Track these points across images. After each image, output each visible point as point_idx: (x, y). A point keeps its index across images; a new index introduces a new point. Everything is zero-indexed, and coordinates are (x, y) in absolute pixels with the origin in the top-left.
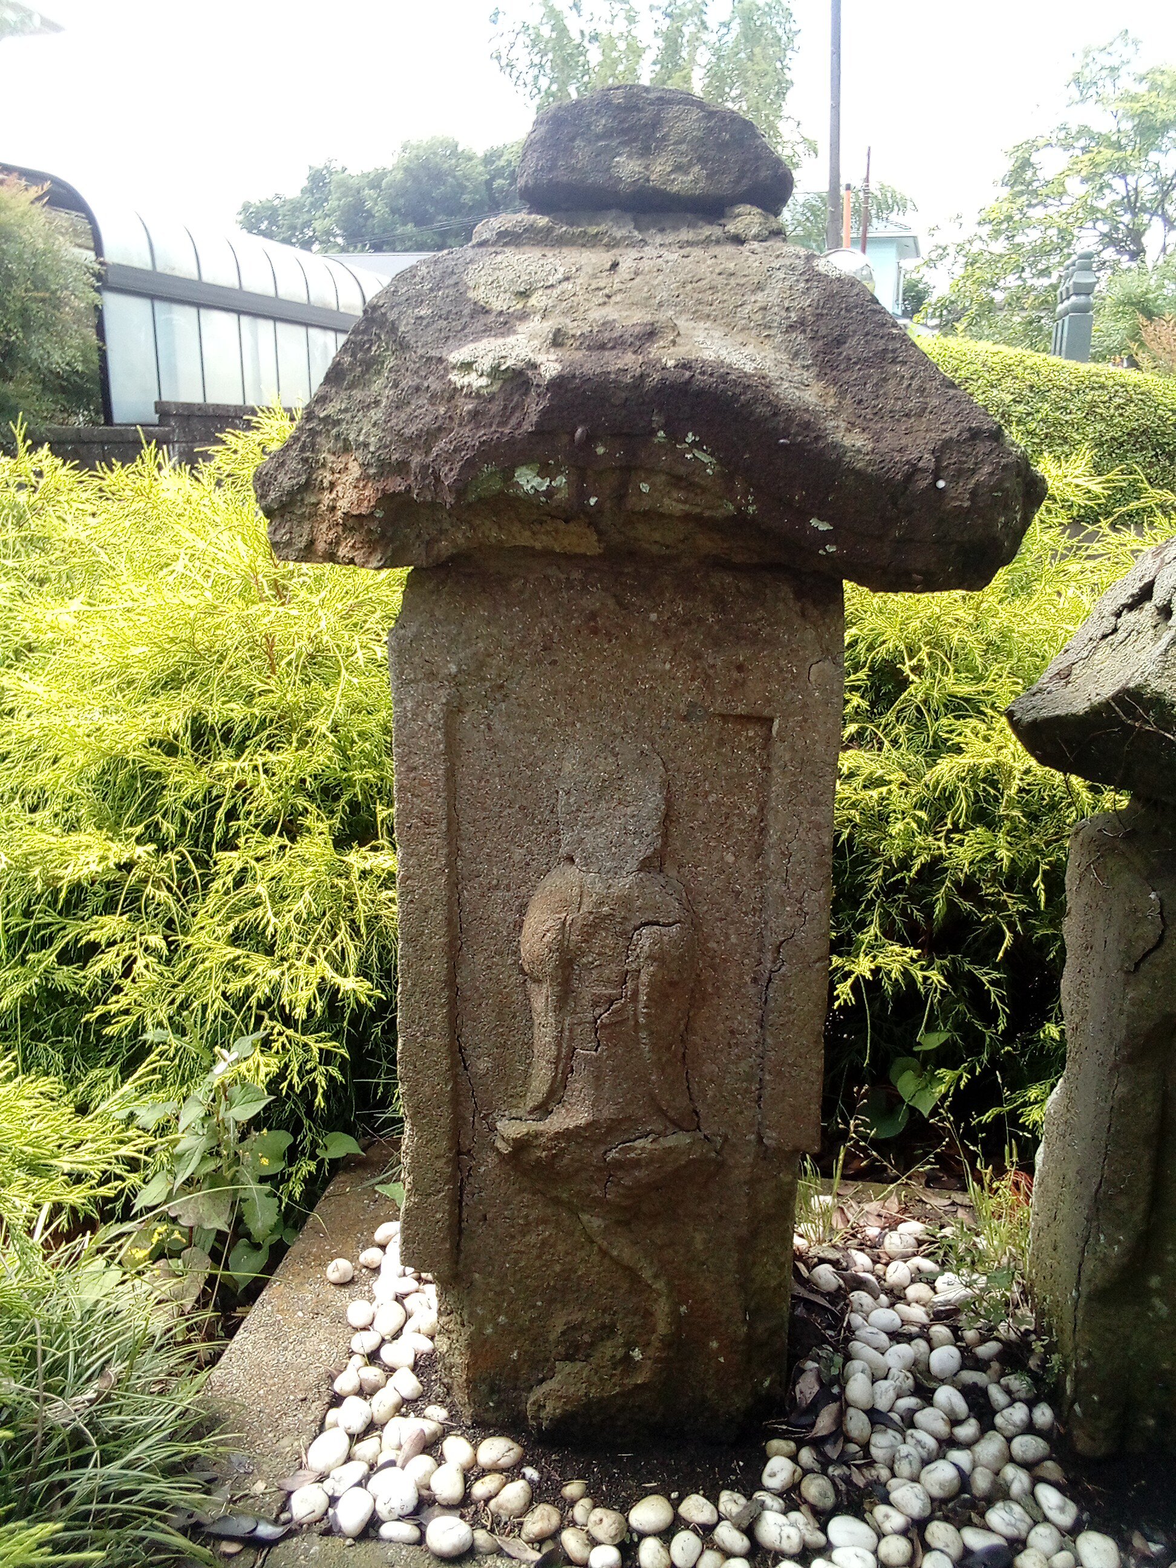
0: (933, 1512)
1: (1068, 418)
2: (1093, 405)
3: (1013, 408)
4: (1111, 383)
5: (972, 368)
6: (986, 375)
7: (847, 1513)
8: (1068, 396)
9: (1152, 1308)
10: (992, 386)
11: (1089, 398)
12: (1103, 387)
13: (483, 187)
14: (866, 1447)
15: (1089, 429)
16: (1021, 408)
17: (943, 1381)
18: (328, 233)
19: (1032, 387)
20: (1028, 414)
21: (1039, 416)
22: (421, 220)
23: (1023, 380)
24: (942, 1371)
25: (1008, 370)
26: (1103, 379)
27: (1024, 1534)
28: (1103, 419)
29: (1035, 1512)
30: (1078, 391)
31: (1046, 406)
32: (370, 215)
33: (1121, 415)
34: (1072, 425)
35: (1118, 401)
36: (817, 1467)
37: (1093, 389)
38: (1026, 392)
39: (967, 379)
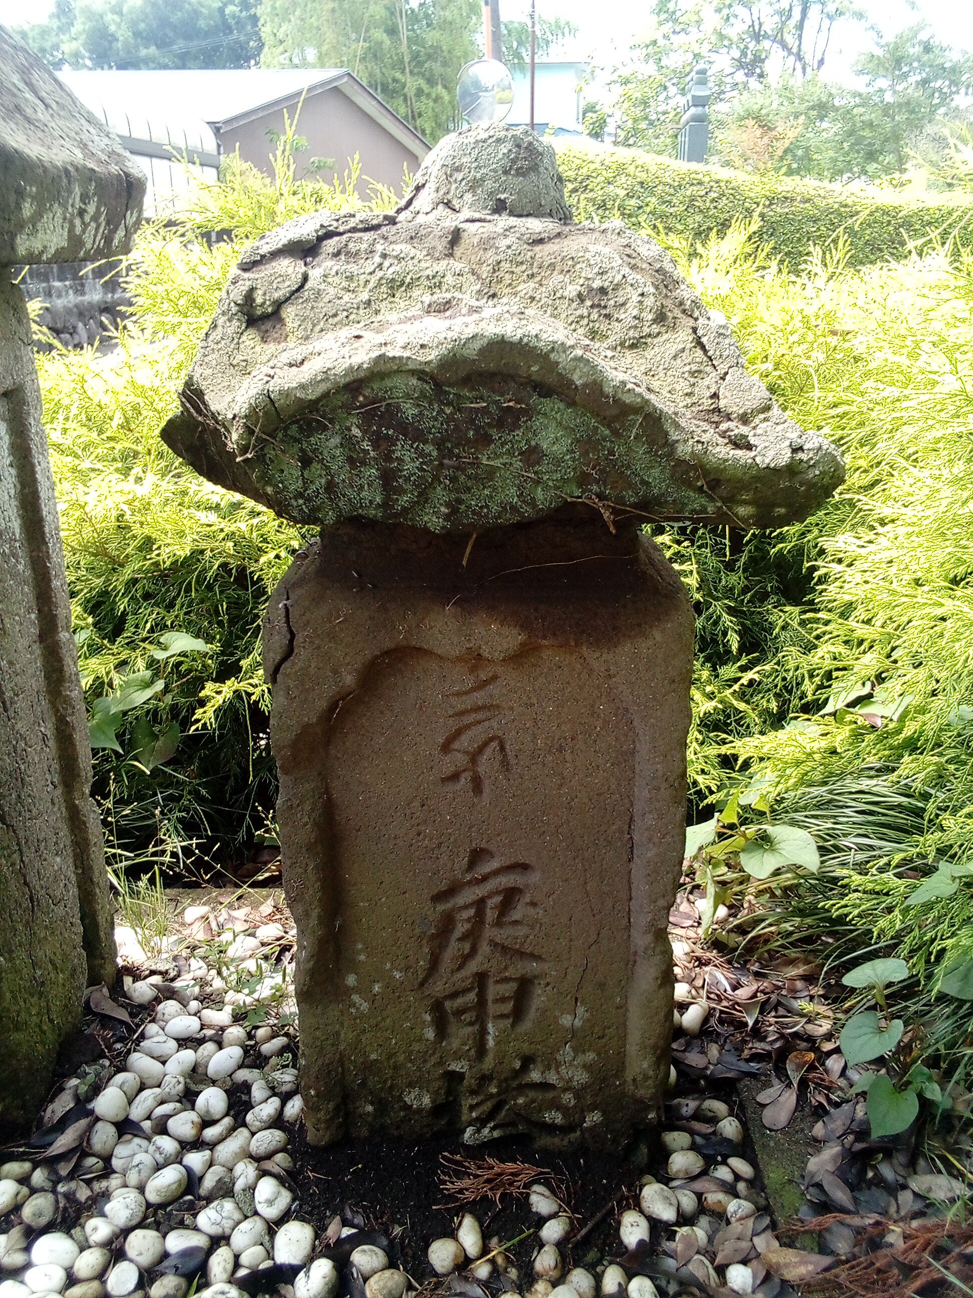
0: (145, 1218)
1: (672, 210)
2: (693, 199)
3: (627, 203)
4: (707, 179)
5: (592, 166)
6: (604, 172)
7: (59, 1231)
8: (672, 191)
9: (354, 1005)
10: (609, 183)
11: (688, 193)
12: (700, 183)
13: (217, 14)
14: (107, 1159)
15: (690, 221)
16: (633, 202)
17: (214, 1082)
18: (77, 55)
19: (642, 183)
20: (640, 208)
21: (648, 209)
22: (162, 44)
23: (635, 177)
24: (216, 1072)
25: (621, 169)
26: (700, 176)
27: (228, 1231)
28: (701, 211)
29: (246, 1208)
30: (680, 186)
31: (654, 200)
32: (114, 38)
33: (715, 208)
34: (676, 216)
35: (713, 195)
36: (48, 1185)
37: (692, 184)
38: (638, 188)
39: (588, 178)
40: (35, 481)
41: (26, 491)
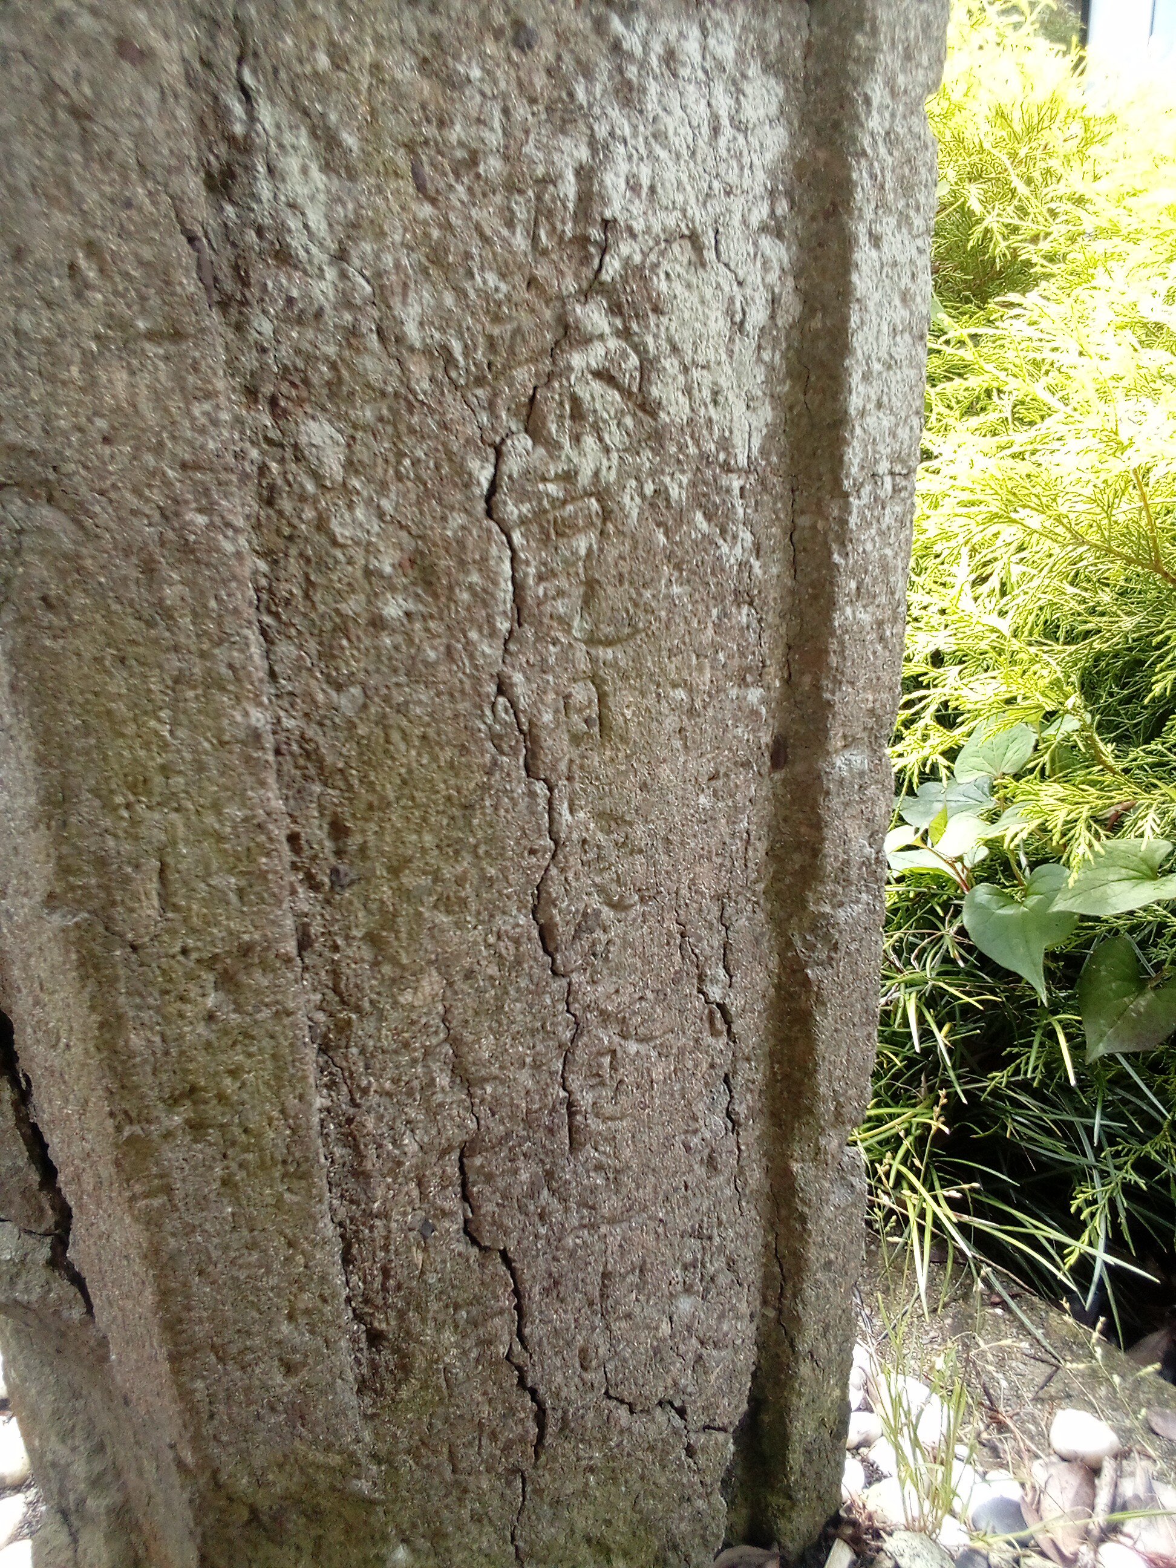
40: (844, 293)
41: (816, 323)
